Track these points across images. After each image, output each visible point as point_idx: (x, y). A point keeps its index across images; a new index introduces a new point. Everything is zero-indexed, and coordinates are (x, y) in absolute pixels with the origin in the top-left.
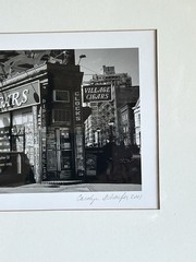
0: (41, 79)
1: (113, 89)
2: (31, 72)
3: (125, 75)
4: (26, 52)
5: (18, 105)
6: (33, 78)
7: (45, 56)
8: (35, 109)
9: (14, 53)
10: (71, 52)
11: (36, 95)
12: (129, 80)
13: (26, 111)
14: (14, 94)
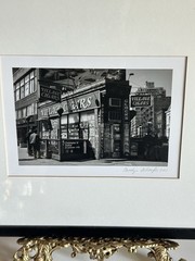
0: (101, 90)
1: (152, 98)
2: (94, 85)
3: (161, 89)
4: (91, 70)
5: (84, 107)
6: (95, 89)
7: (104, 73)
8: (96, 111)
9: (81, 71)
10: (123, 71)
11: (97, 101)
12: (164, 92)
13: (90, 112)
14: (82, 100)
